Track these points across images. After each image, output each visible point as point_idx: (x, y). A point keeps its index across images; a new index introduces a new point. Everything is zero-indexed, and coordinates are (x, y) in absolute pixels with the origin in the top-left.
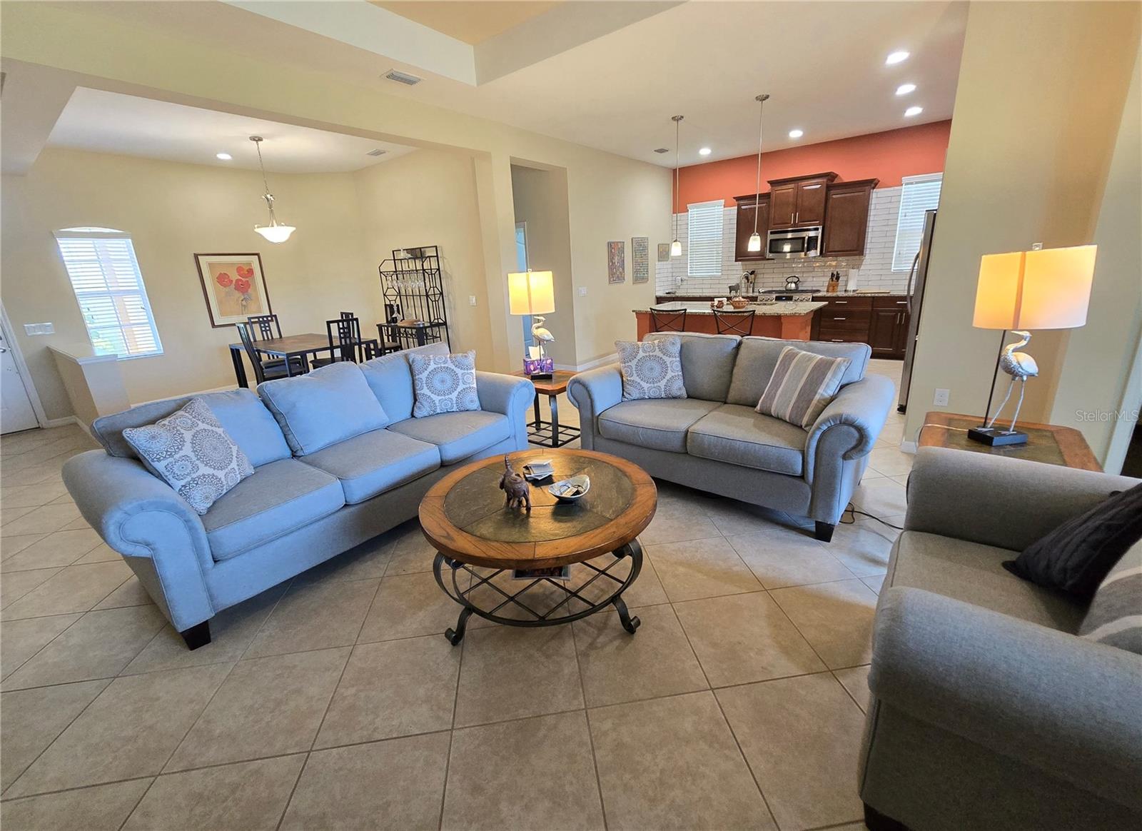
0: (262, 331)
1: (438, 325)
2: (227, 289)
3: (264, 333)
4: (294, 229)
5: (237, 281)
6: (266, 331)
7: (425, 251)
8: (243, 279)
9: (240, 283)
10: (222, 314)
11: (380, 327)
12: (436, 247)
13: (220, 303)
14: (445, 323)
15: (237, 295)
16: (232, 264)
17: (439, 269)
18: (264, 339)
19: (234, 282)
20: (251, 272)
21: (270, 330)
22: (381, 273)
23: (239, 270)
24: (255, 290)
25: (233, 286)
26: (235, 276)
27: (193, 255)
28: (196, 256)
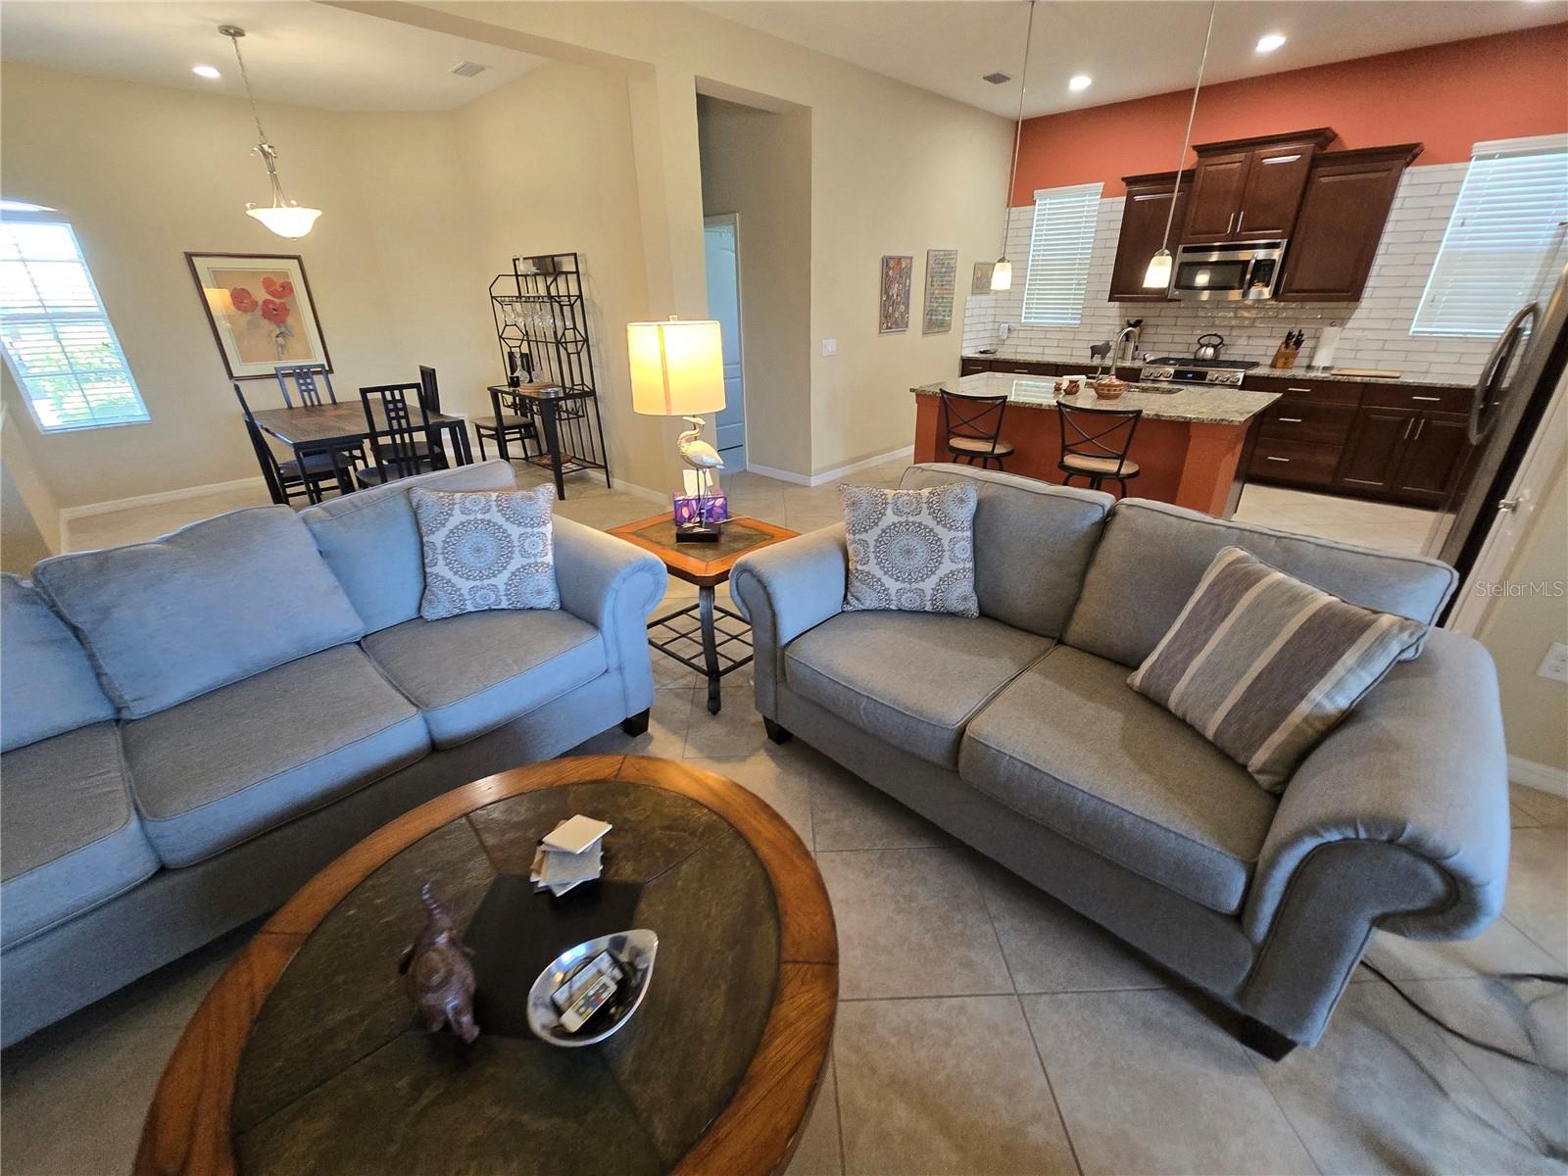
0: (302, 391)
1: (584, 395)
2: (249, 316)
3: (306, 394)
4: (319, 213)
5: (266, 302)
6: (309, 391)
7: (560, 263)
8: (275, 300)
9: (271, 306)
10: (245, 358)
11: (495, 394)
12: (575, 255)
13: (239, 338)
14: (592, 393)
15: (267, 326)
16: (254, 274)
17: (580, 296)
18: (306, 405)
19: (260, 303)
20: (287, 289)
21: (315, 390)
22: (492, 297)
23: (268, 284)
24: (299, 319)
25: (259, 312)
26: (260, 295)
27: (184, 255)
28: (189, 257)
